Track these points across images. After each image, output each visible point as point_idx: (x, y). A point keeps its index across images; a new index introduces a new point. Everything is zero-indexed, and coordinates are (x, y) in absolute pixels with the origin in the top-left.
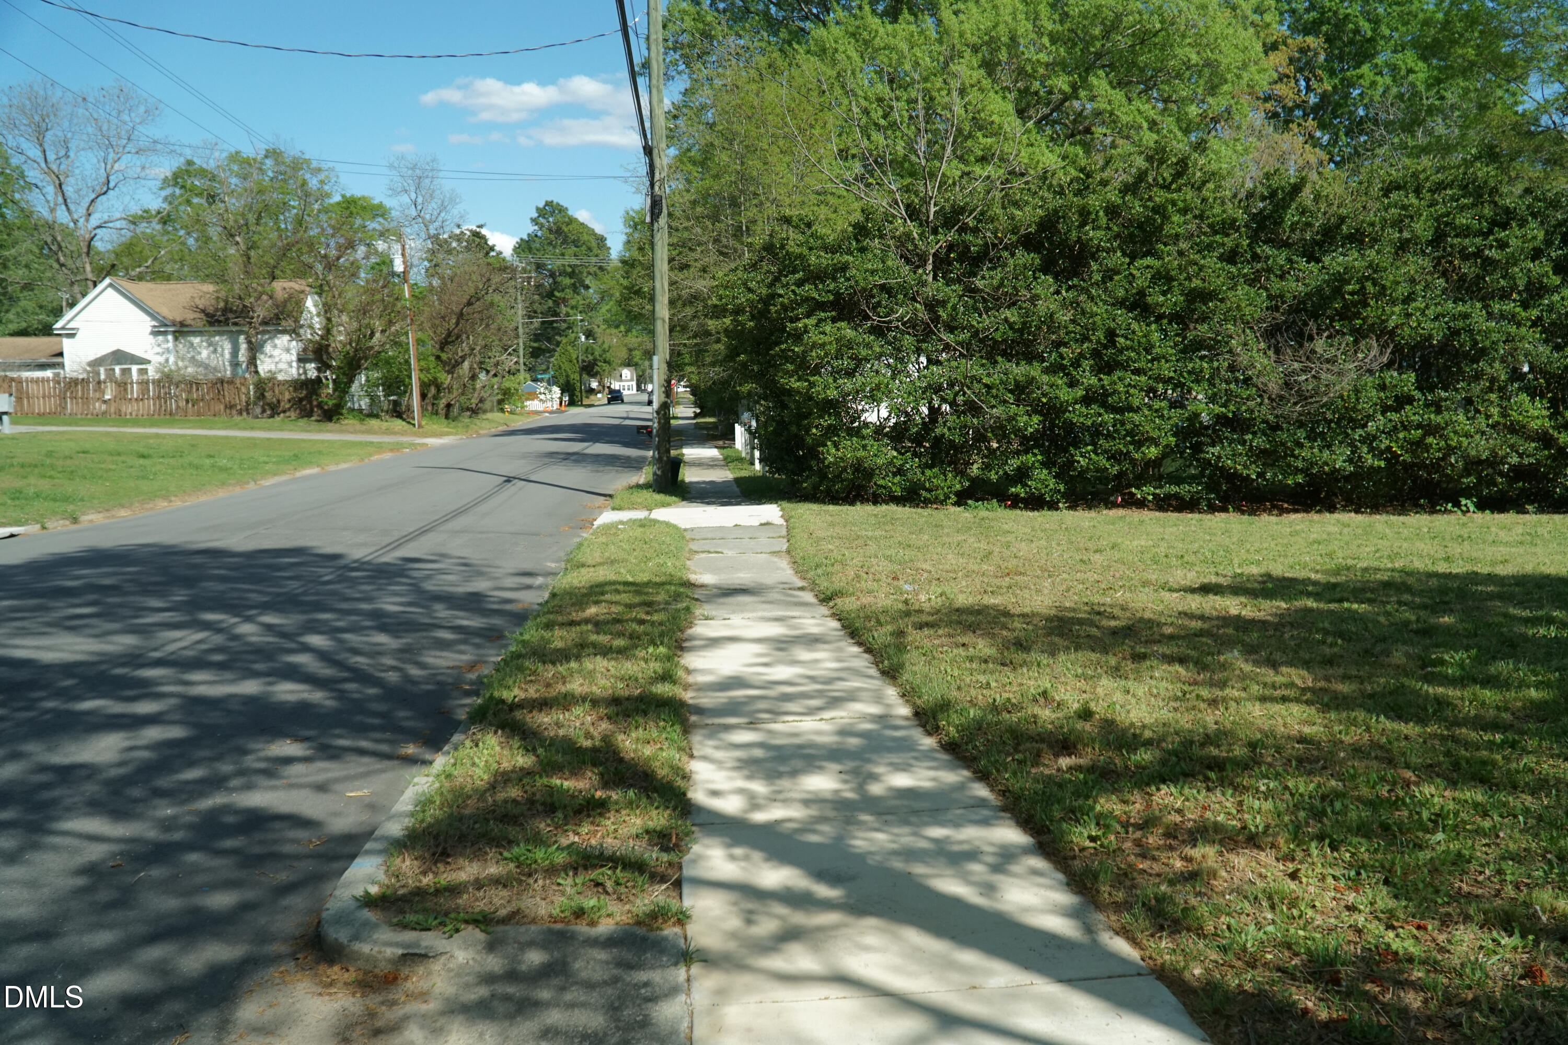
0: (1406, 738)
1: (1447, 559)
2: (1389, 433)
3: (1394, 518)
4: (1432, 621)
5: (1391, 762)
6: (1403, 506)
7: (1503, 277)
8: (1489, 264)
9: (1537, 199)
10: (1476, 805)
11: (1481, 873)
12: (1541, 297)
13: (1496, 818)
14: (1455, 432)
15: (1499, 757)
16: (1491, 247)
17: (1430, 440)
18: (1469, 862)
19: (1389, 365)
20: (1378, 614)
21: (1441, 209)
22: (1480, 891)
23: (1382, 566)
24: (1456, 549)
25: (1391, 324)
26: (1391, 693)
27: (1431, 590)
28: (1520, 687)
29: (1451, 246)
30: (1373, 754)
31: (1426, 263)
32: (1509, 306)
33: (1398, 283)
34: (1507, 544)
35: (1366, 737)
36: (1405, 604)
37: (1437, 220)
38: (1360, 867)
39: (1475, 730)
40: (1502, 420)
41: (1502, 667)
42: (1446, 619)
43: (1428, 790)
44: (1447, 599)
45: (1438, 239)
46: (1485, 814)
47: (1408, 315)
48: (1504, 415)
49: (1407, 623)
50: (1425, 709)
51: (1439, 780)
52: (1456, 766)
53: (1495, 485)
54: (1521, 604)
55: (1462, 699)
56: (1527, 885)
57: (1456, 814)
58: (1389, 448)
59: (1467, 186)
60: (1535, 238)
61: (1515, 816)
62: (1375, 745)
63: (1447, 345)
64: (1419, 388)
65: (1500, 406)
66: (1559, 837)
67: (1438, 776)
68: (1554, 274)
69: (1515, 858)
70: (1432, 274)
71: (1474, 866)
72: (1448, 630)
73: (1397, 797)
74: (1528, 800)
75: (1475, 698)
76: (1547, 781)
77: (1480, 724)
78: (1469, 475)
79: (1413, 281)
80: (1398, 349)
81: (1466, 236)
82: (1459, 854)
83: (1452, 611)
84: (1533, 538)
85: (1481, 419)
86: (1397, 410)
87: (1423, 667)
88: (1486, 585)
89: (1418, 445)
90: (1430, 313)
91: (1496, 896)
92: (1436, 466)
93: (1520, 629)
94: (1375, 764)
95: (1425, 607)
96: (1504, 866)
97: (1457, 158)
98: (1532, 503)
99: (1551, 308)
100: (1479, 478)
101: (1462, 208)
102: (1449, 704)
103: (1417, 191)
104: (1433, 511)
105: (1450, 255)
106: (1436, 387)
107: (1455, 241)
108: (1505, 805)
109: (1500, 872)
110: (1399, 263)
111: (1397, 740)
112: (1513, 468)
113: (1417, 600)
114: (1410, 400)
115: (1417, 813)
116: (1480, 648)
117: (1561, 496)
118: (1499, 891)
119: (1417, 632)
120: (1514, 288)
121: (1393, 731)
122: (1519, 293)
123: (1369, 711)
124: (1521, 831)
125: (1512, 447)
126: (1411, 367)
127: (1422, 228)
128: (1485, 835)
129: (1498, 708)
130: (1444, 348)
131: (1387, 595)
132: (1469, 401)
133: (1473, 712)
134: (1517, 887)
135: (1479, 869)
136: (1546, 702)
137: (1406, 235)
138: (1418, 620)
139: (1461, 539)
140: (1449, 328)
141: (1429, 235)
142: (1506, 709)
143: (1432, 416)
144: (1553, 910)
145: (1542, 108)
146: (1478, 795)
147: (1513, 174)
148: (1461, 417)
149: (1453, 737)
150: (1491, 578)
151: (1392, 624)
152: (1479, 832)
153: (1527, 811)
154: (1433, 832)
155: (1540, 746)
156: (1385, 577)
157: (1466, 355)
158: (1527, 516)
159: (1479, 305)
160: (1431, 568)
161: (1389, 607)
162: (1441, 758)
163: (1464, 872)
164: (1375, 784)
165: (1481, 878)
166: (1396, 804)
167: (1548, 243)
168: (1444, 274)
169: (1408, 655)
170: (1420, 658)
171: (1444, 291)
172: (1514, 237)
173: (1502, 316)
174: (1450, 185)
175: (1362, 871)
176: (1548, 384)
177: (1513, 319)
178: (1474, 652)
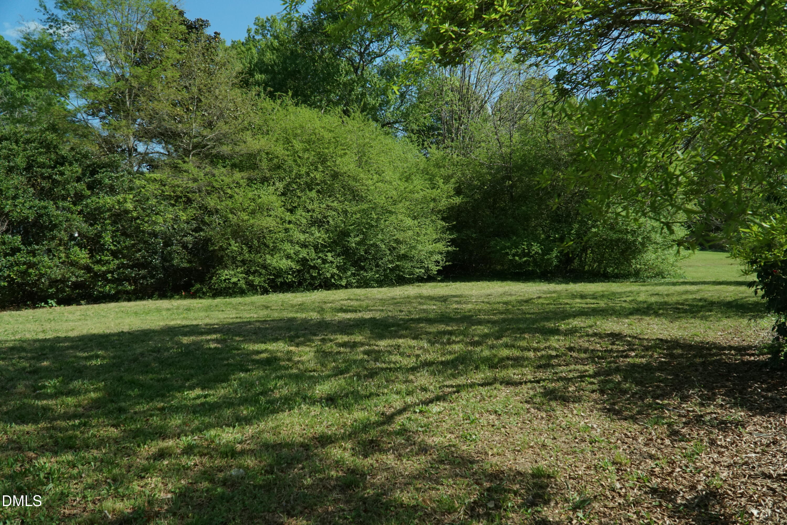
0: (28, 433)
1: (43, 331)
2: (8, 267)
3: (14, 313)
4: (38, 365)
5: (20, 449)
6: (18, 306)
7: (63, 189)
8: (55, 182)
9: (77, 153)
10: (69, 462)
11: (74, 501)
12: (82, 200)
13: (80, 467)
14: (43, 266)
15: (78, 433)
16: (56, 174)
17: (31, 270)
18: (67, 496)
19: (6, 232)
20: (8, 366)
21: (29, 153)
22: (75, 511)
23: (9, 339)
24: (47, 326)
25: (6, 210)
26: (18, 409)
27: (36, 349)
28: (86, 393)
29: (36, 172)
30: (10, 447)
31: (23, 179)
32: (66, 204)
33: (9, 189)
34: (73, 321)
35: (5, 437)
36: (23, 358)
37: (28, 158)
38: (5, 519)
39: (65, 420)
40: (66, 260)
41: (76, 384)
42: (45, 363)
43: (42, 460)
44: (45, 352)
45: (29, 168)
46: (74, 466)
47: (16, 206)
48: (67, 257)
49: (24, 369)
50: (37, 414)
51: (47, 453)
52: (56, 443)
53: (65, 292)
54: (83, 350)
55: (56, 405)
56: (99, 500)
57: (59, 470)
58: (9, 276)
59: (42, 143)
60: (77, 172)
61: (90, 463)
62: (10, 441)
63: (36, 222)
64: (23, 244)
65: (65, 253)
66: (112, 469)
67: (47, 450)
68: (88, 189)
69: (92, 487)
70: (27, 185)
71: (71, 498)
72: (47, 369)
73: (26, 469)
74: (95, 452)
75: (63, 403)
76: (103, 440)
77: (67, 417)
78: (51, 288)
79: (16, 188)
80: (11, 223)
81: (43, 168)
82: (62, 493)
83: (48, 358)
84: (85, 317)
85: (56, 259)
86: (12, 255)
87: (34, 391)
88: (64, 343)
89: (25, 273)
90: (27, 205)
91: (84, 511)
92: (35, 284)
93: (83, 363)
94: (11, 453)
95: (33, 358)
96: (86, 493)
97: (37, 128)
98: (83, 300)
99: (87, 206)
100: (57, 289)
101: (40, 153)
102: (50, 409)
103: (17, 142)
104: (35, 308)
105: (36, 176)
106: (32, 243)
107: (38, 170)
108: (84, 458)
109: (84, 497)
110: (9, 178)
111: (23, 435)
112: (73, 283)
113: (29, 355)
114: (19, 250)
115: (38, 475)
116: (63, 376)
117: (97, 295)
118: (85, 508)
119: (30, 372)
120: (69, 195)
121: (20, 431)
122: (71, 198)
123: (6, 422)
124: (93, 471)
125: (72, 273)
126: (19, 232)
127: (20, 161)
128: (75, 478)
129: (75, 406)
130: (35, 223)
131: (12, 354)
132: (49, 251)
133: (62, 411)
134: (94, 503)
135: (73, 498)
136: (99, 398)
137: (12, 164)
138: (30, 366)
139: (50, 320)
140: (37, 213)
141: (24, 165)
142: (80, 406)
143: (31, 258)
144: (114, 510)
145: (78, 110)
146: (69, 457)
147: (65, 140)
148: (46, 259)
149: (53, 427)
150: (66, 339)
151: (16, 370)
152: (72, 477)
153: (95, 459)
154: (47, 484)
155: (98, 422)
156: (11, 345)
157: (47, 227)
158: (81, 307)
159: (52, 202)
160: (35, 337)
161: (14, 361)
162: (48, 440)
163: (66, 503)
164: (12, 464)
165: (74, 504)
166: (24, 474)
167: (84, 174)
168: (33, 186)
169: (26, 386)
170: (33, 386)
171: (34, 194)
172: (67, 169)
173: (64, 209)
174: (33, 141)
175: (7, 521)
176: (88, 242)
177: (69, 210)
178: (61, 378)
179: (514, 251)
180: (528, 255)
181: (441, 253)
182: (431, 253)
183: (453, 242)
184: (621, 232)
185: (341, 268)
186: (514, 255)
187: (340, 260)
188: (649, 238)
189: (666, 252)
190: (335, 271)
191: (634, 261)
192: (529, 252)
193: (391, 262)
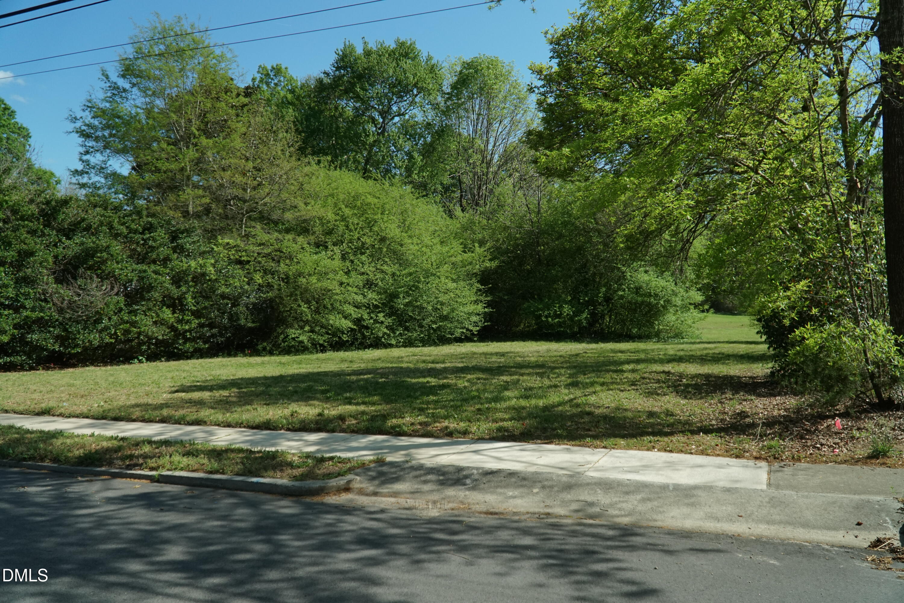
7: (155, 254)
8: (149, 247)
12: (169, 264)
16: (150, 240)
17: (132, 329)
25: (116, 273)
29: (130, 238)
32: (157, 267)
40: (158, 319)
47: (123, 269)
48: (159, 317)
58: (115, 333)
64: (125, 304)
65: (157, 313)
68: (174, 254)
78: (145, 346)
81: (134, 234)
85: (150, 319)
86: (118, 315)
89: (127, 332)
90: (131, 268)
99: (172, 269)
101: (133, 221)
104: (129, 363)
106: (133, 304)
112: (158, 341)
114: (122, 310)
122: (161, 261)
137: (115, 231)
172: (158, 236)
179: (546, 313)
180: (559, 316)
181: (479, 315)
182: (470, 314)
183: (489, 304)
184: (645, 295)
185: (391, 328)
186: (546, 317)
187: (389, 321)
188: (668, 301)
189: (685, 315)
190: (385, 330)
191: (656, 322)
192: (561, 314)
193: (434, 322)
